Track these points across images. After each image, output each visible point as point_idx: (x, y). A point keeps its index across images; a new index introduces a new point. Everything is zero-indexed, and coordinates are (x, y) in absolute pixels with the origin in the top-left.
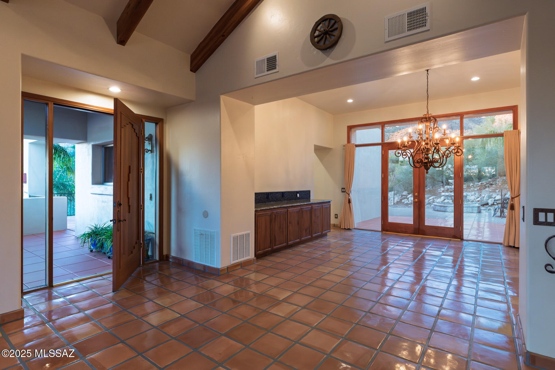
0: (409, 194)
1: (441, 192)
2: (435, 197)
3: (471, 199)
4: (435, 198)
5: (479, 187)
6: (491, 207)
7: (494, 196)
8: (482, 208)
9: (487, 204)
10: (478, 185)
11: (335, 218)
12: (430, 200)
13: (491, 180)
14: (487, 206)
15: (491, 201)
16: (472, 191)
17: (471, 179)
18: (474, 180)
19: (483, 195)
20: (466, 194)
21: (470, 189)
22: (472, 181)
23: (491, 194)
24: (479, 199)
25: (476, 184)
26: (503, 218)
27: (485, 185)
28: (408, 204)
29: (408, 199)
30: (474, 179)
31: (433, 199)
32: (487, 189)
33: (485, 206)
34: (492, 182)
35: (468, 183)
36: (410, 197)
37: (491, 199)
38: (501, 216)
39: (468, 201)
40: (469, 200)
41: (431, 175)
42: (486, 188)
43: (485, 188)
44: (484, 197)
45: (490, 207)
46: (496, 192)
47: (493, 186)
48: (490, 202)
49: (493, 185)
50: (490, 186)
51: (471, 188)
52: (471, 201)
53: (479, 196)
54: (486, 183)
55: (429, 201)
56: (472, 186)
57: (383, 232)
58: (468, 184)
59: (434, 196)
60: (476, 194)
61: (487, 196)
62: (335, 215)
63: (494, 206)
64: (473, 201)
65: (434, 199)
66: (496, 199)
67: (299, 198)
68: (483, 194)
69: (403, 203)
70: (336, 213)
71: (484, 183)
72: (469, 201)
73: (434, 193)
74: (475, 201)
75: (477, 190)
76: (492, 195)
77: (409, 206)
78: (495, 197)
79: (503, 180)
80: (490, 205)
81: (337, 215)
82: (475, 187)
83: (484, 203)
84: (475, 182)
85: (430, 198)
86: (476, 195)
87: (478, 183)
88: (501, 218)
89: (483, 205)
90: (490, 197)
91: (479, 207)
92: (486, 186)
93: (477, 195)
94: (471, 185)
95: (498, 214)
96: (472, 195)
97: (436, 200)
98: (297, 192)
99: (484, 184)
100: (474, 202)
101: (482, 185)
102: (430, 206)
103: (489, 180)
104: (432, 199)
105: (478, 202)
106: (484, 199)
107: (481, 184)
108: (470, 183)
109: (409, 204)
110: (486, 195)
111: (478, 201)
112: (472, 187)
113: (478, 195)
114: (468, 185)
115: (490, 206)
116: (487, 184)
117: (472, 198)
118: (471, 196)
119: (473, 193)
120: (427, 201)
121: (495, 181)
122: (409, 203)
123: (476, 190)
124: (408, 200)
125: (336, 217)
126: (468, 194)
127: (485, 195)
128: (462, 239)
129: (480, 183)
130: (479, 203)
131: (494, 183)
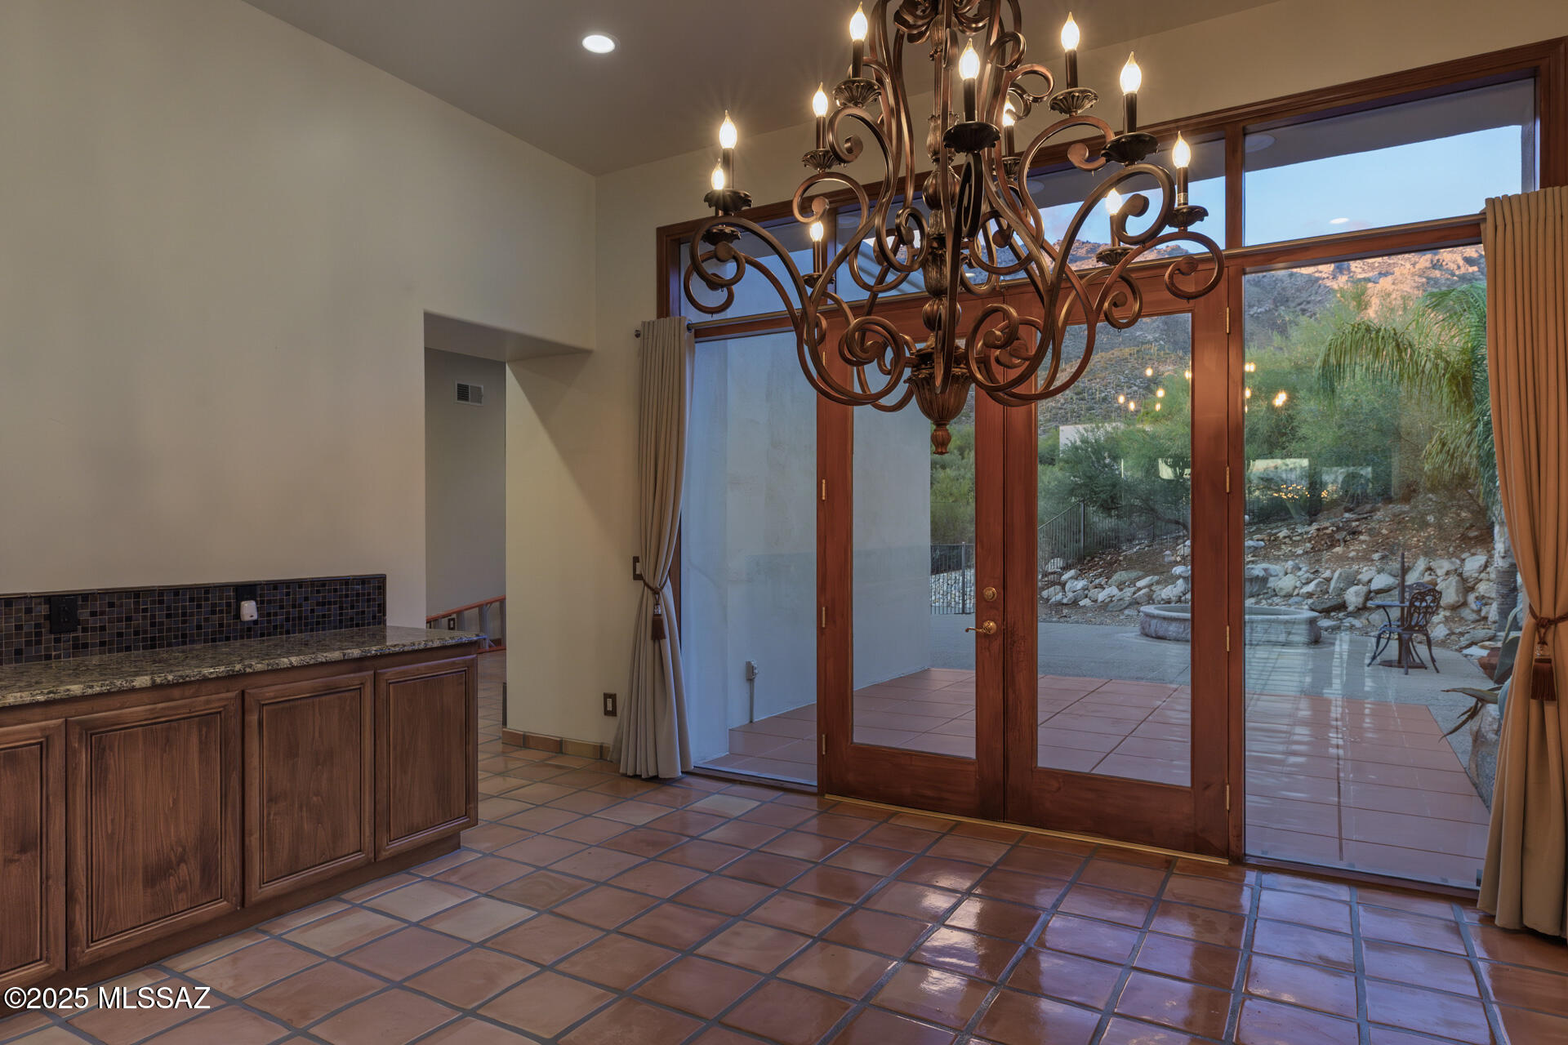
0: (1066, 568)
1: (1179, 559)
2: (1156, 578)
3: (1281, 589)
4: (1158, 583)
5: (1310, 542)
6: (1355, 617)
7: (1364, 577)
8: (1325, 623)
9: (1342, 606)
10: (1307, 533)
11: (607, 713)
12: (1140, 589)
13: (1352, 516)
14: (1341, 615)
15: (1357, 594)
16: (1287, 557)
17: (1283, 514)
18: (1292, 518)
19: (1327, 574)
20: (1265, 570)
21: (1280, 549)
22: (1284, 520)
23: (1355, 567)
24: (1310, 588)
25: (1300, 531)
26: (1410, 670)
27: (1331, 536)
28: (1063, 604)
29: (1063, 585)
30: (1293, 511)
31: (1149, 586)
32: (1337, 549)
33: (1333, 614)
34: (1357, 523)
35: (1271, 529)
36: (1071, 578)
37: (1353, 589)
38: (1399, 661)
39: (1272, 596)
40: (1274, 590)
41: (1146, 500)
42: (1335, 547)
43: (1333, 546)
44: (1328, 580)
45: (1350, 619)
46: (1373, 560)
47: (1362, 538)
48: (1353, 597)
49: (1360, 533)
50: (1348, 538)
51: (1283, 547)
52: (1285, 596)
53: (1312, 576)
54: (1335, 529)
55: (1134, 593)
56: (1285, 537)
57: (827, 796)
58: (1274, 531)
59: (1155, 574)
60: (1300, 569)
61: (1340, 574)
62: (606, 696)
63: (1367, 614)
64: (1289, 596)
65: (1153, 588)
66: (1374, 586)
67: (249, 630)
68: (1327, 568)
69: (1048, 600)
70: (611, 691)
71: (1327, 528)
72: (1276, 595)
73: (1154, 564)
74: (1298, 595)
75: (1303, 554)
76: (1358, 572)
77: (1065, 611)
78: (1370, 581)
79: (1395, 515)
80: (1351, 609)
81: (613, 697)
82: (1295, 544)
83: (1329, 604)
84: (1296, 524)
85: (1140, 584)
86: (1300, 573)
87: (1307, 528)
88: (1402, 670)
89: (1327, 612)
90: (1352, 581)
91: (1312, 622)
92: (1337, 536)
93: (1304, 573)
94: (1281, 535)
95: (1393, 650)
96: (1286, 574)
97: (1158, 593)
98: (246, 590)
99: (1329, 531)
100: (1292, 600)
101: (1321, 533)
102: (1135, 613)
103: (1347, 515)
104: (1145, 587)
105: (1308, 598)
106: (1329, 586)
107: (1318, 530)
108: (1277, 527)
109: (1066, 604)
110: (1336, 575)
111: (1310, 595)
112: (1285, 543)
113: (1307, 572)
114: (1270, 535)
115: (1350, 615)
116: (1339, 529)
117: (1286, 583)
118: (1281, 574)
119: (1290, 564)
120: (1129, 594)
121: (1366, 518)
122: (1065, 601)
123: (1300, 552)
124: (1064, 588)
125: (610, 708)
126: (1274, 568)
127: (1333, 572)
128: (1239, 859)
129: (1315, 526)
130: (1310, 601)
131: (1363, 528)
